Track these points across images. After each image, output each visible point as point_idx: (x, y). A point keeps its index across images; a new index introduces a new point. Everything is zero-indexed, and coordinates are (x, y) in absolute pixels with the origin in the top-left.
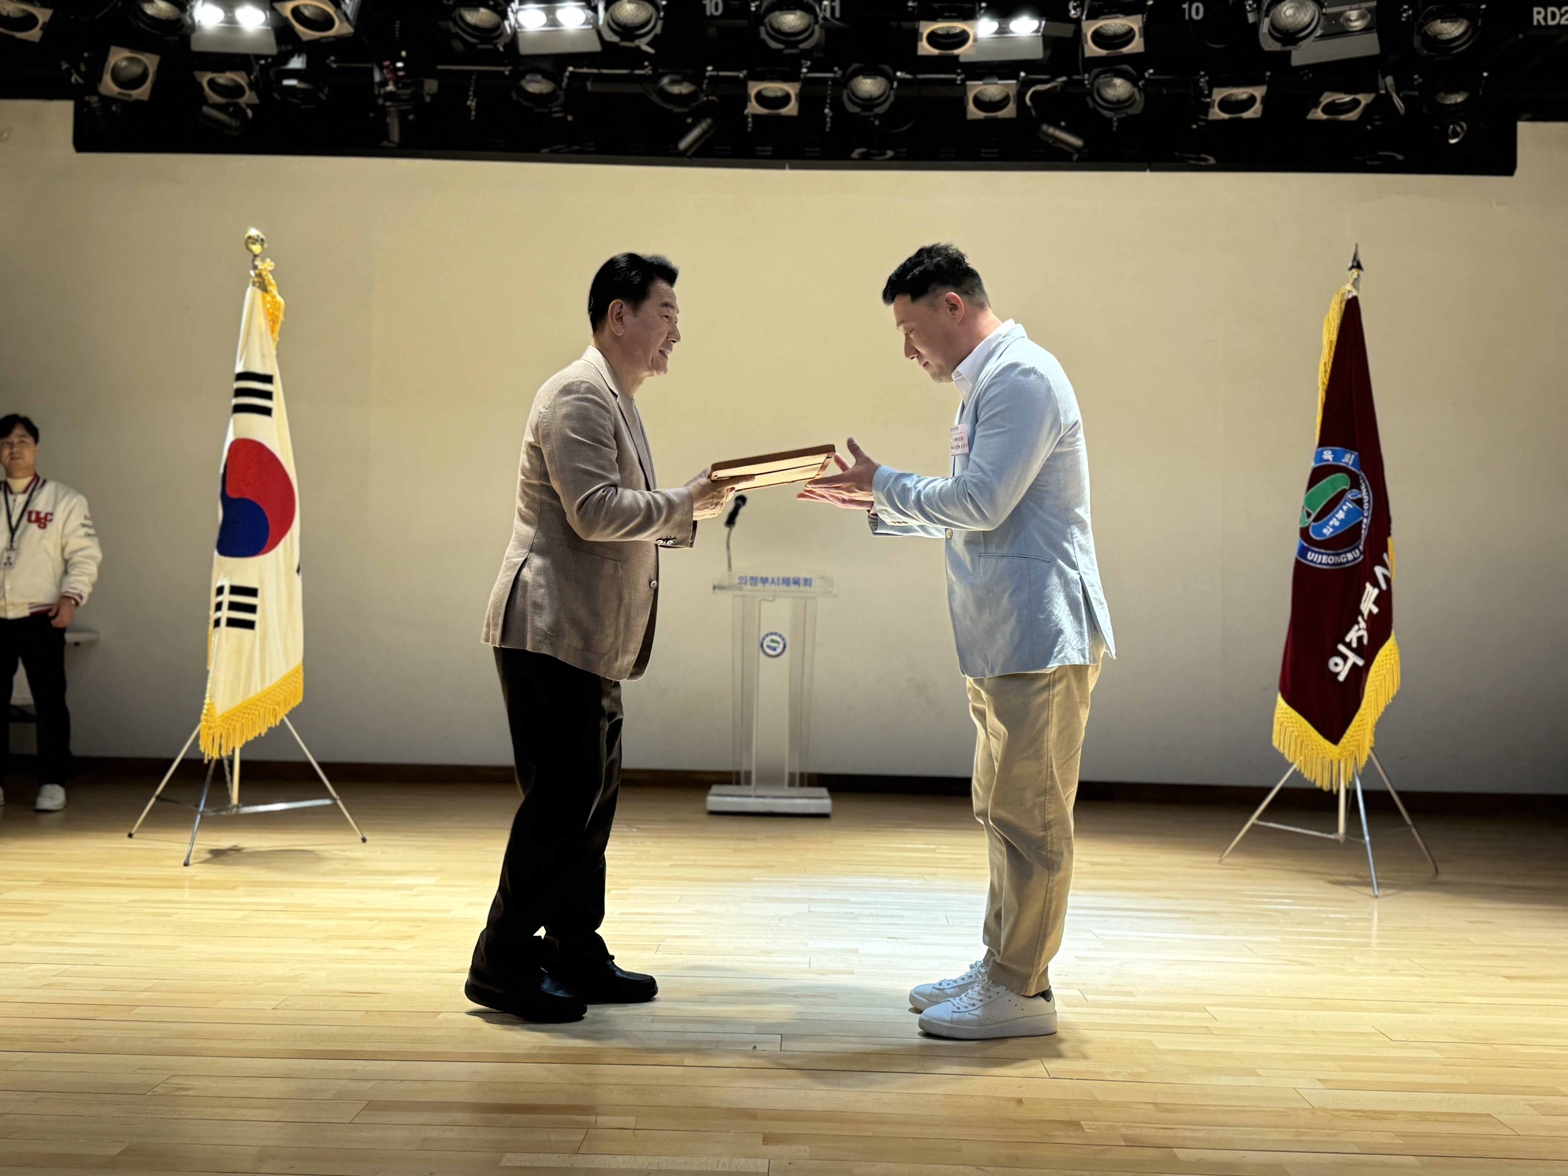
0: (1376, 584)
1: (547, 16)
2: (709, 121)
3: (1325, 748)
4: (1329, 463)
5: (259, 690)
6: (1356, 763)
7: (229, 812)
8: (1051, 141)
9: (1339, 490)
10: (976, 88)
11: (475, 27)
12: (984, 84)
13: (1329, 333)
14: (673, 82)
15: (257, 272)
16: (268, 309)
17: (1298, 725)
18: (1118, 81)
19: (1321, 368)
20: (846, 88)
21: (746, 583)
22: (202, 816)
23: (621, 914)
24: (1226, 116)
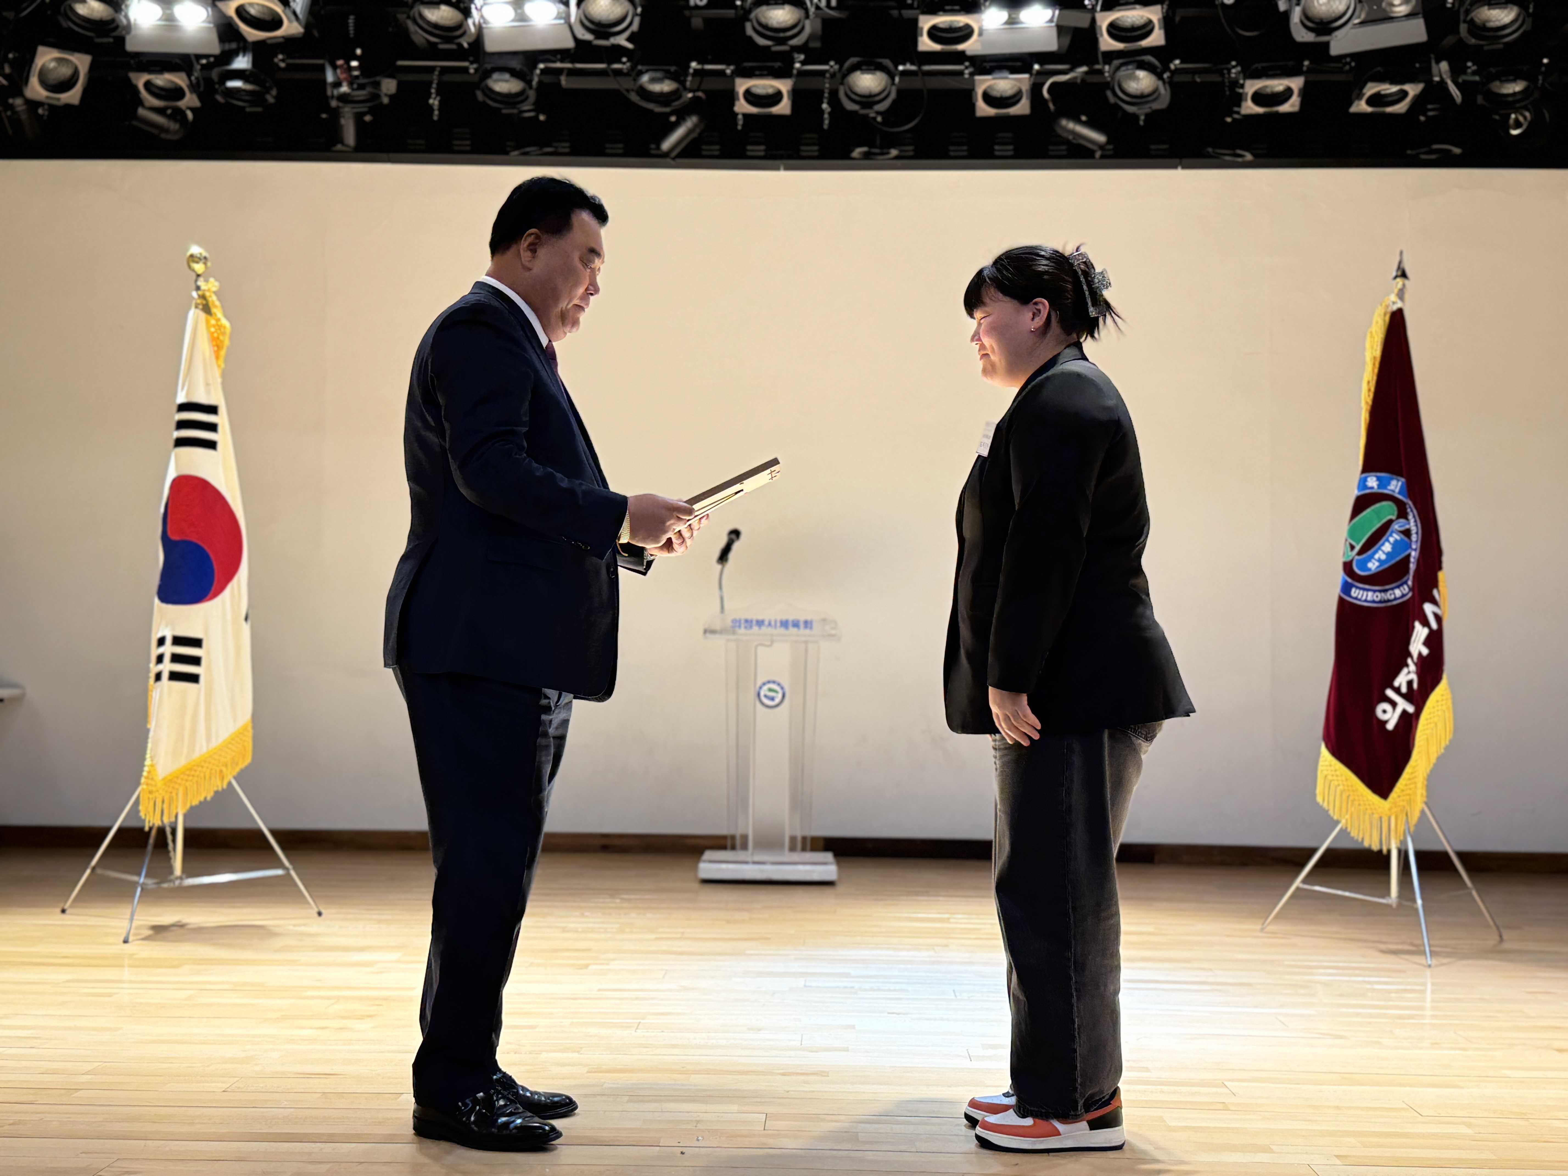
0: (1425, 623)
1: (515, 10)
2: (695, 119)
3: (1373, 804)
4: (1373, 491)
5: (204, 750)
6: (1407, 822)
7: (172, 885)
8: (1071, 137)
9: (1384, 520)
10: (984, 83)
11: (436, 26)
12: (994, 79)
13: (1372, 347)
14: (653, 80)
15: (200, 293)
16: (213, 333)
17: (1344, 778)
18: (1141, 74)
19: (1365, 386)
20: (842, 83)
21: (740, 627)
22: (142, 890)
23: (599, 990)
24: (1260, 110)
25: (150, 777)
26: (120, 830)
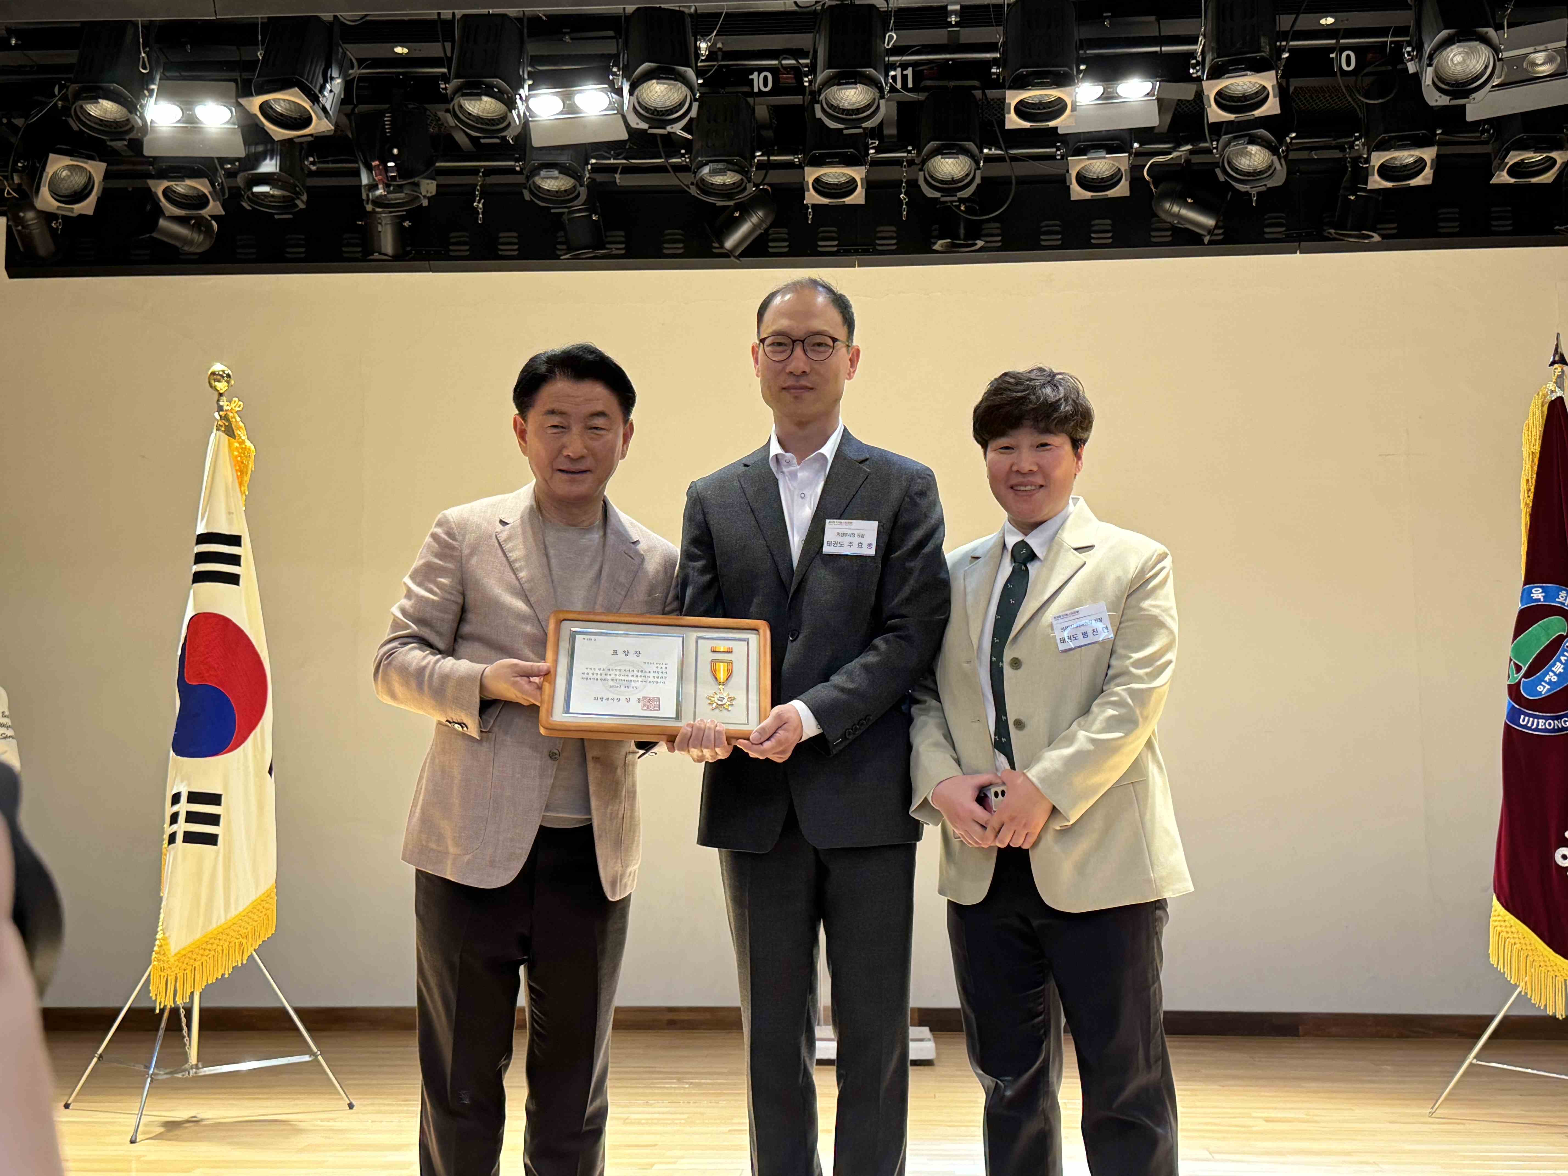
1: (563, 101)
2: (760, 213)
3: (1557, 966)
4: (1539, 603)
5: (223, 920)
7: (186, 1074)
8: (1176, 222)
9: (1553, 637)
10: (1077, 164)
12: (1088, 159)
13: (1531, 440)
14: (713, 172)
16: (236, 457)
17: (1521, 936)
18: (1253, 149)
20: (921, 170)
22: (152, 1081)
24: (1389, 185)
25: (162, 952)
26: (130, 1011)
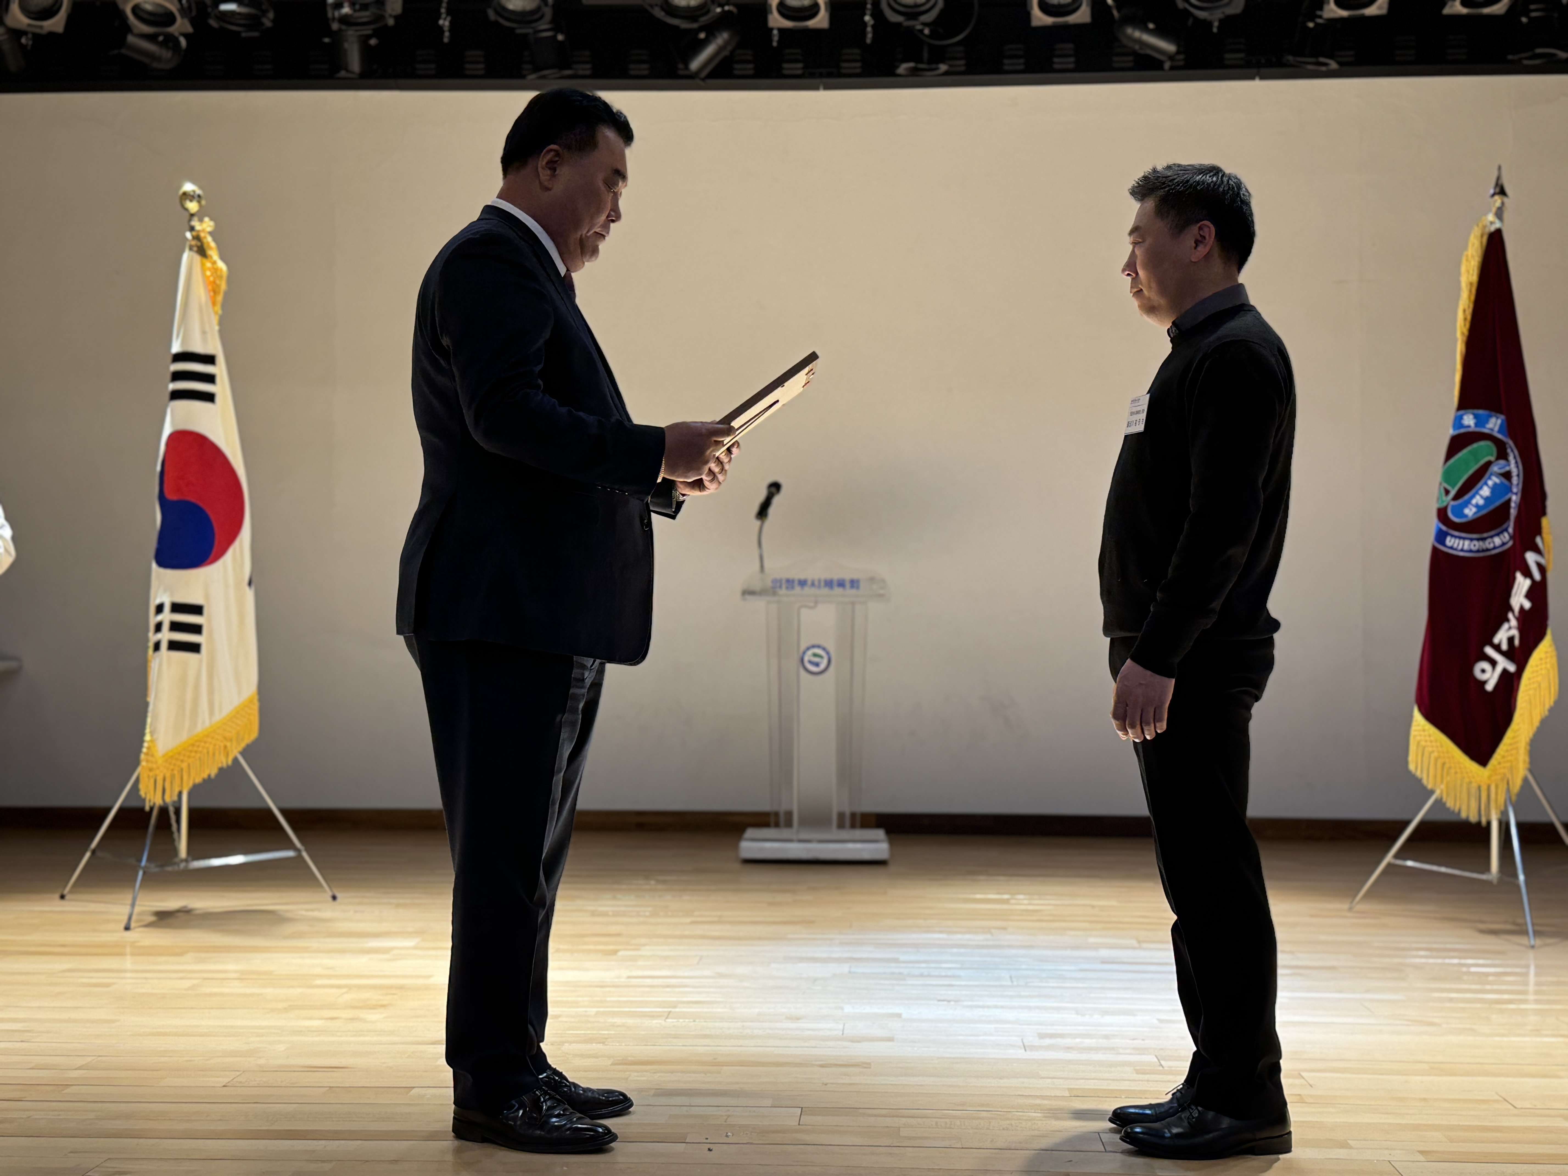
0: (1527, 573)
2: (725, 35)
3: (1471, 771)
4: (1470, 430)
5: (207, 724)
6: (1508, 790)
8: (1137, 47)
9: (1482, 462)
13: (1468, 272)
15: (194, 233)
16: (209, 277)
17: (1438, 744)
19: (1460, 315)
21: (780, 587)
22: (144, 873)
23: (629, 977)
24: (1344, 13)
25: (151, 754)
26: (121, 810)
